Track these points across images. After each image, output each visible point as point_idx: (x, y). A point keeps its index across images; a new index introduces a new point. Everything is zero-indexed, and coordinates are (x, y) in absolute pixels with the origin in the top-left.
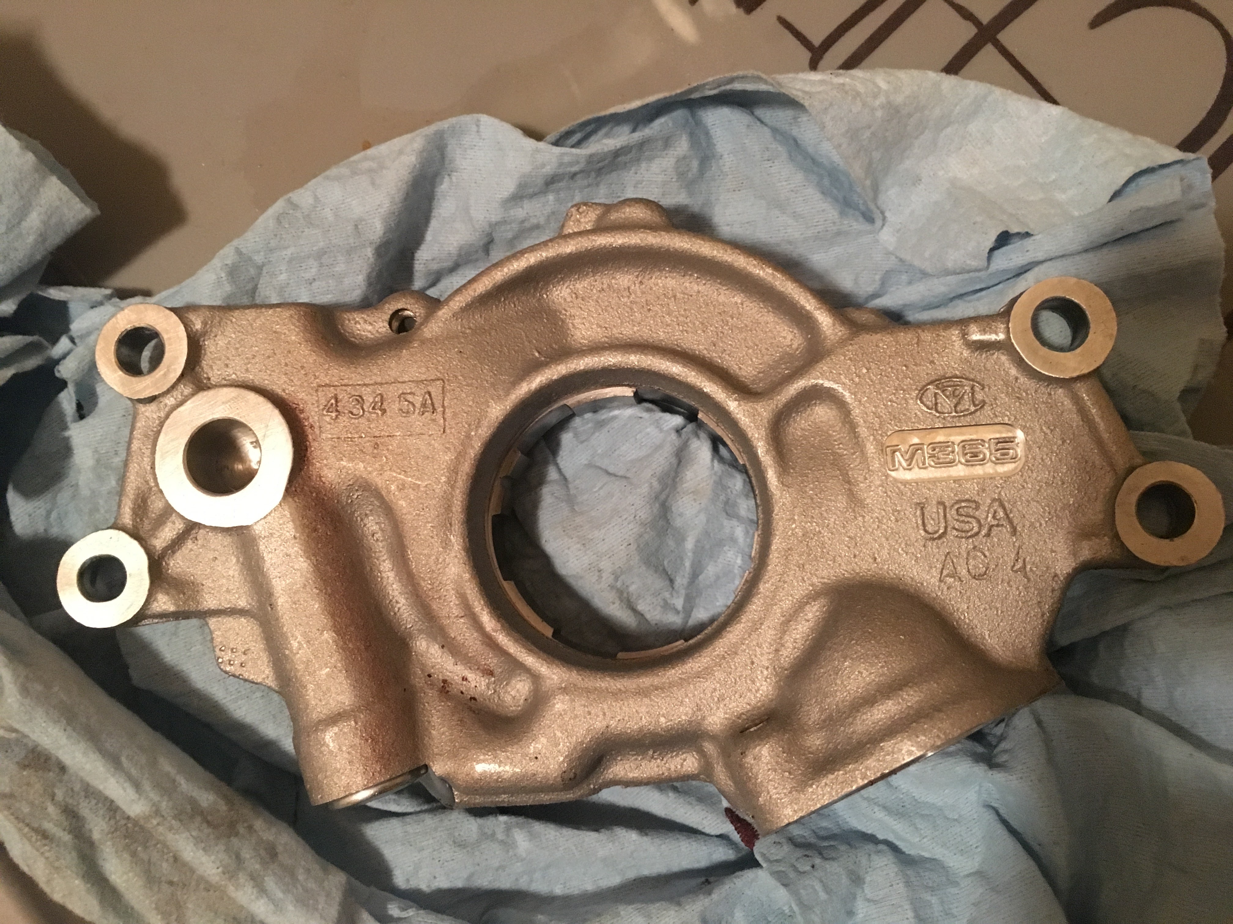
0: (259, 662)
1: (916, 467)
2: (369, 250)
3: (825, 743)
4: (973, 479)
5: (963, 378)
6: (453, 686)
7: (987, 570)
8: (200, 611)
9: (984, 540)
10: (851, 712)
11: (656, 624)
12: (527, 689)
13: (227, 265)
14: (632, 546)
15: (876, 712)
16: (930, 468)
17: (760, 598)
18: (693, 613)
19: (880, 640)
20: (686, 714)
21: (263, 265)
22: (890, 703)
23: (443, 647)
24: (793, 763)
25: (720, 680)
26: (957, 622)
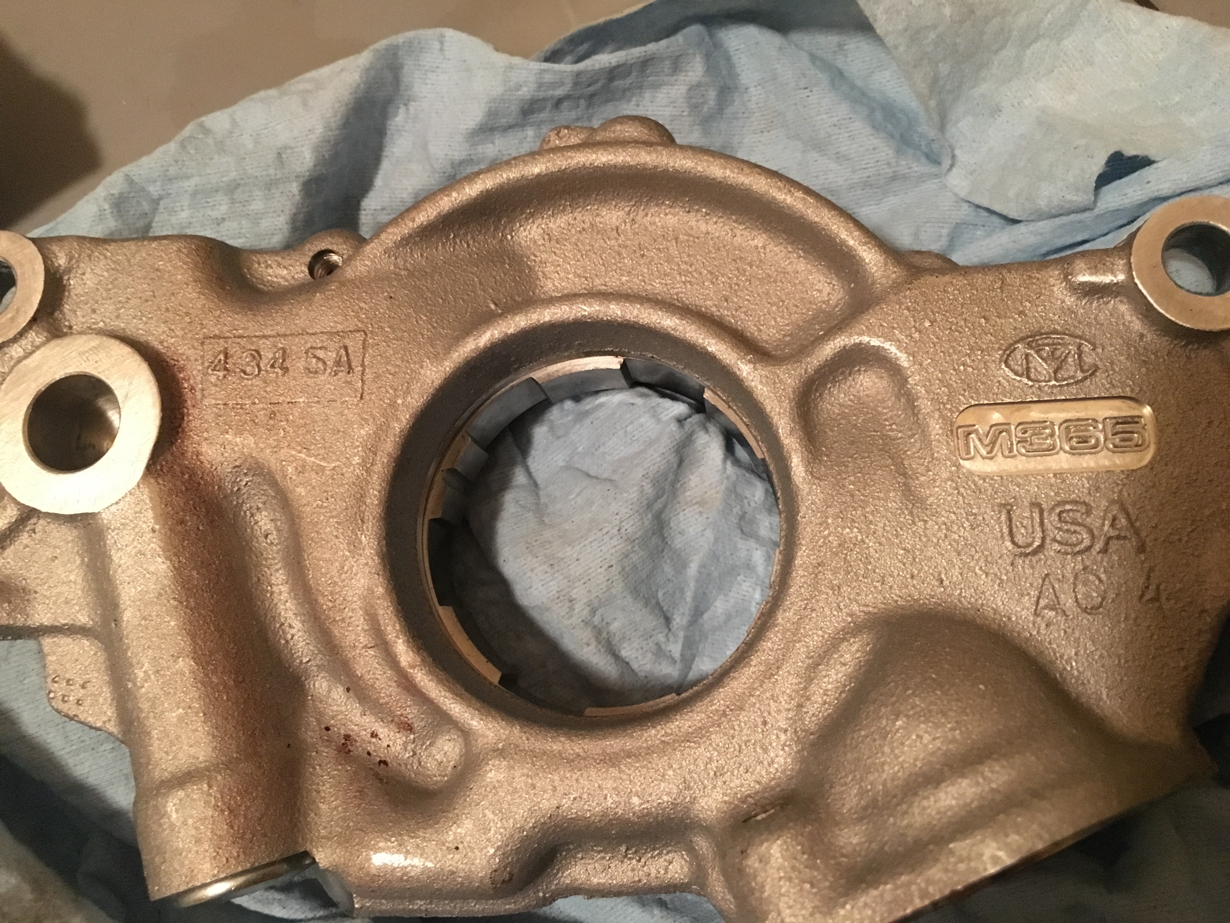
0: (101, 700)
1: (1000, 455)
2: (295, 185)
3: (865, 842)
4: (1082, 472)
5: (1065, 334)
6: (358, 744)
7: (1103, 600)
8: (29, 627)
9: (1099, 558)
10: (905, 795)
11: (646, 677)
12: (458, 751)
13: (113, 195)
14: (614, 568)
15: (942, 795)
16: (1020, 458)
17: (778, 632)
18: (695, 663)
19: (949, 690)
20: (668, 794)
21: (161, 198)
22: (965, 783)
23: (348, 690)
24: (817, 869)
25: (718, 745)
26: (1061, 675)
